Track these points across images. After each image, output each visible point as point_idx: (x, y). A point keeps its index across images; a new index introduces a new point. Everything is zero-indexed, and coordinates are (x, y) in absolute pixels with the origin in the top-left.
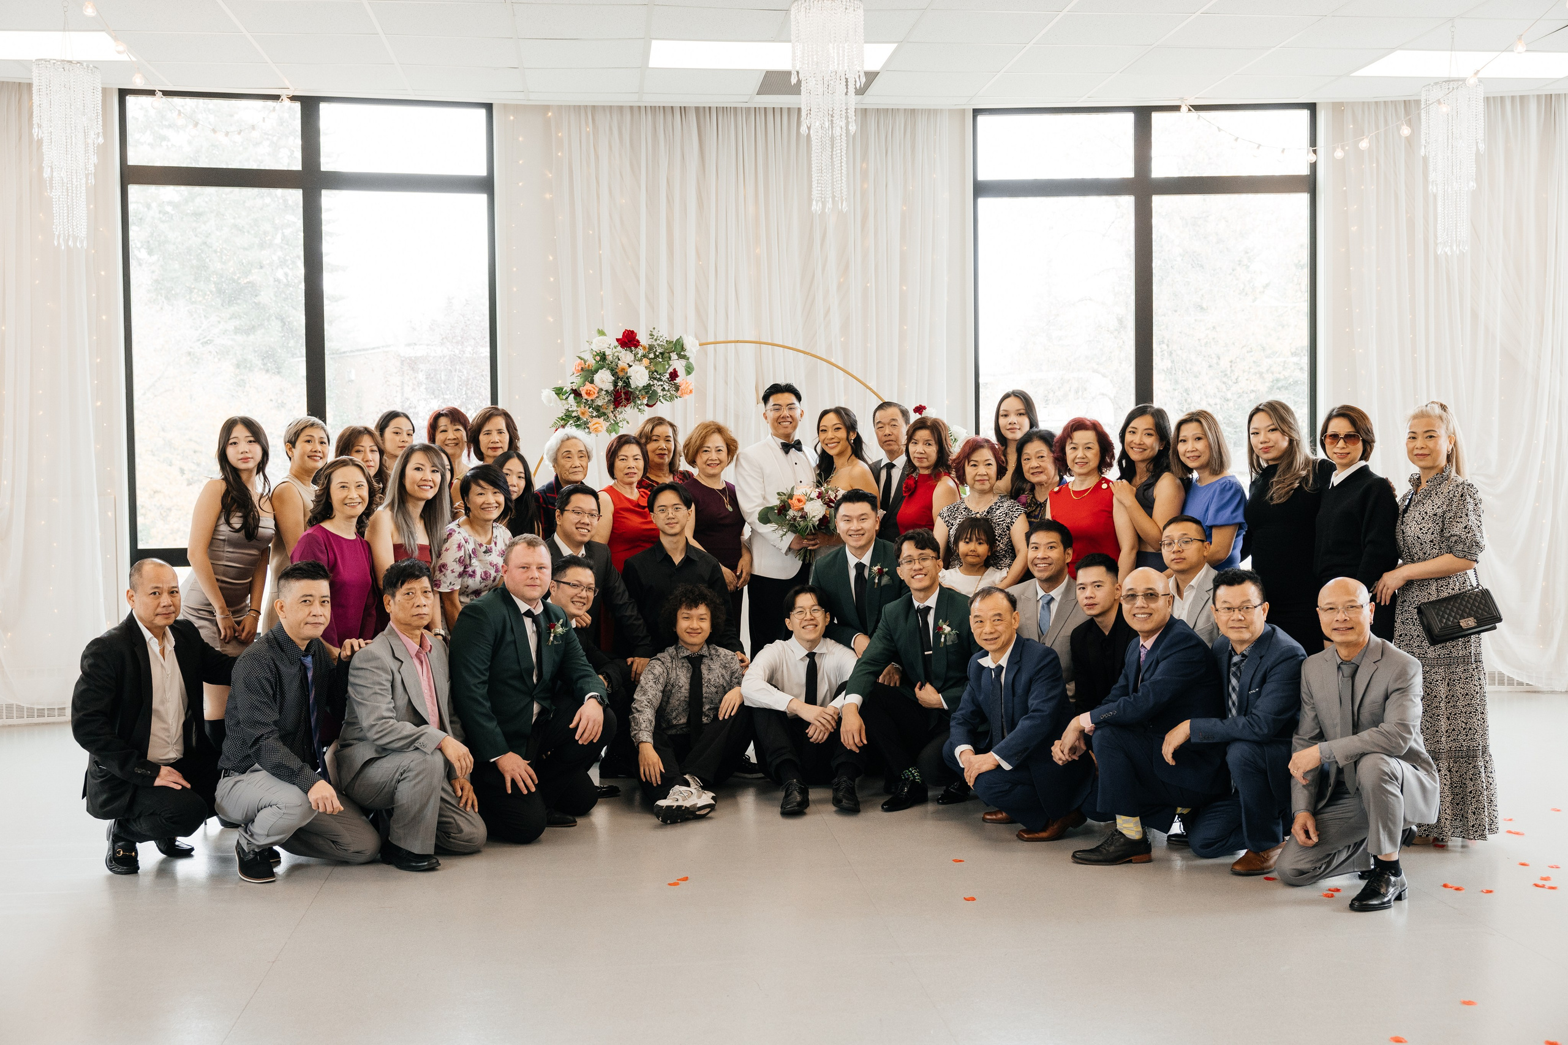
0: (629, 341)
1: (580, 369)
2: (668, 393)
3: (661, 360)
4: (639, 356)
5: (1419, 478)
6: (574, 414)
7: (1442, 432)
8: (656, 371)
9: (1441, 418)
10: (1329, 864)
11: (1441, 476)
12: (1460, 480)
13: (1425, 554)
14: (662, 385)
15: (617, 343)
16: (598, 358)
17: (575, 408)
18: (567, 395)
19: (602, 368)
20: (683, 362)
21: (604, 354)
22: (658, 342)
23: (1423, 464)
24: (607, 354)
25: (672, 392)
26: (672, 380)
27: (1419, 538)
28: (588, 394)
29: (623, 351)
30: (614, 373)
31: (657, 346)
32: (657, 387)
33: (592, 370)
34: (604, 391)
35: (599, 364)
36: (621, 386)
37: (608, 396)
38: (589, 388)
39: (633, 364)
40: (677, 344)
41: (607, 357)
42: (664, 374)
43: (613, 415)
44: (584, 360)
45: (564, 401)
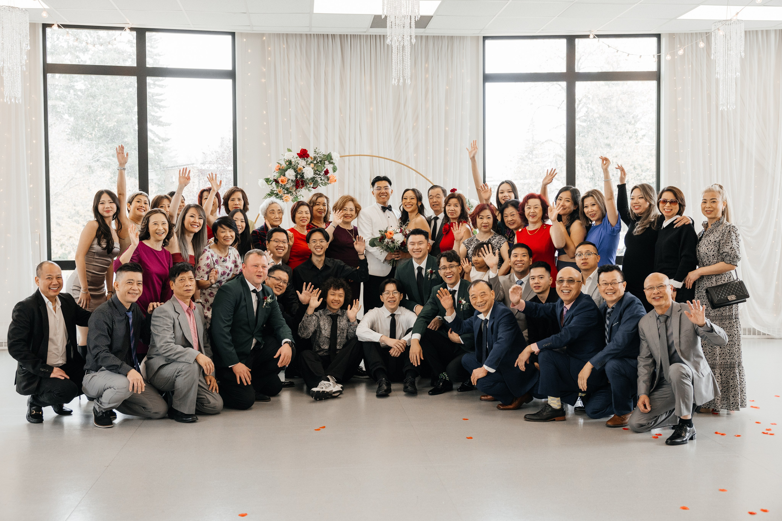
0: (304, 155)
1: (278, 169)
2: (323, 182)
3: (320, 165)
4: (309, 162)
5: (707, 224)
6: (275, 192)
7: (720, 199)
8: (317, 170)
9: (719, 192)
10: (656, 421)
11: (719, 222)
12: (728, 224)
13: (710, 262)
14: (320, 178)
15: (297, 156)
16: (287, 163)
17: (276, 189)
18: (272, 182)
19: (289, 169)
20: (332, 166)
21: (291, 161)
22: (319, 155)
23: (709, 216)
24: (292, 161)
25: (326, 181)
26: (326, 175)
27: (706, 254)
28: (282, 181)
29: (300, 160)
30: (296, 171)
31: (318, 157)
32: (318, 179)
33: (284, 169)
34: (291, 180)
35: (288, 166)
36: (299, 178)
37: (292, 183)
38: (283, 179)
39: (305, 166)
40: (329, 156)
41: (292, 163)
42: (322, 172)
43: (295, 193)
44: (281, 165)
45: (270, 186)
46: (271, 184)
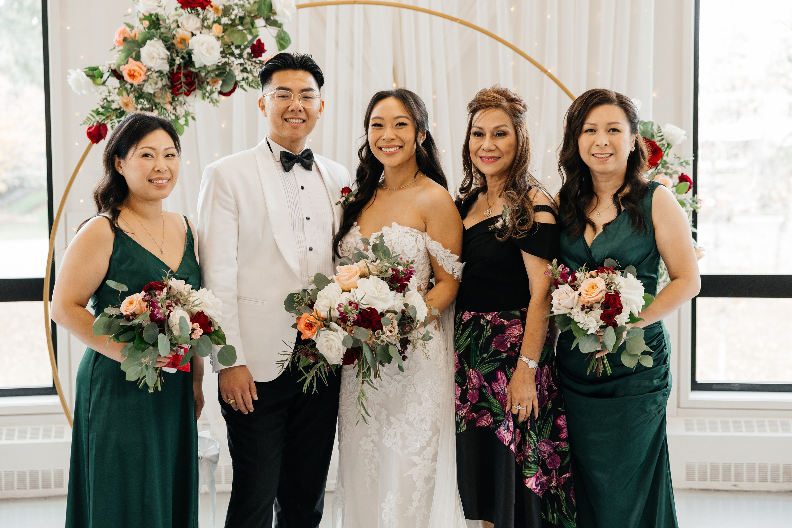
1: (121, 39)
2: (249, 75)
3: (240, 28)
4: (210, 22)
6: (114, 106)
8: (233, 44)
14: (241, 65)
15: (175, 4)
16: (147, 23)
17: (116, 98)
18: (105, 78)
19: (151, 38)
20: (273, 31)
21: (158, 19)
24: (161, 18)
26: (257, 57)
28: (132, 76)
29: (185, 13)
30: (170, 47)
31: (236, 8)
32: (236, 68)
33: (140, 41)
34: (156, 72)
35: (149, 33)
36: (179, 65)
37: (162, 80)
38: (132, 68)
39: (197, 33)
40: (263, 5)
41: (161, 22)
42: (246, 47)
43: (172, 107)
44: (132, 27)
45: (102, 88)
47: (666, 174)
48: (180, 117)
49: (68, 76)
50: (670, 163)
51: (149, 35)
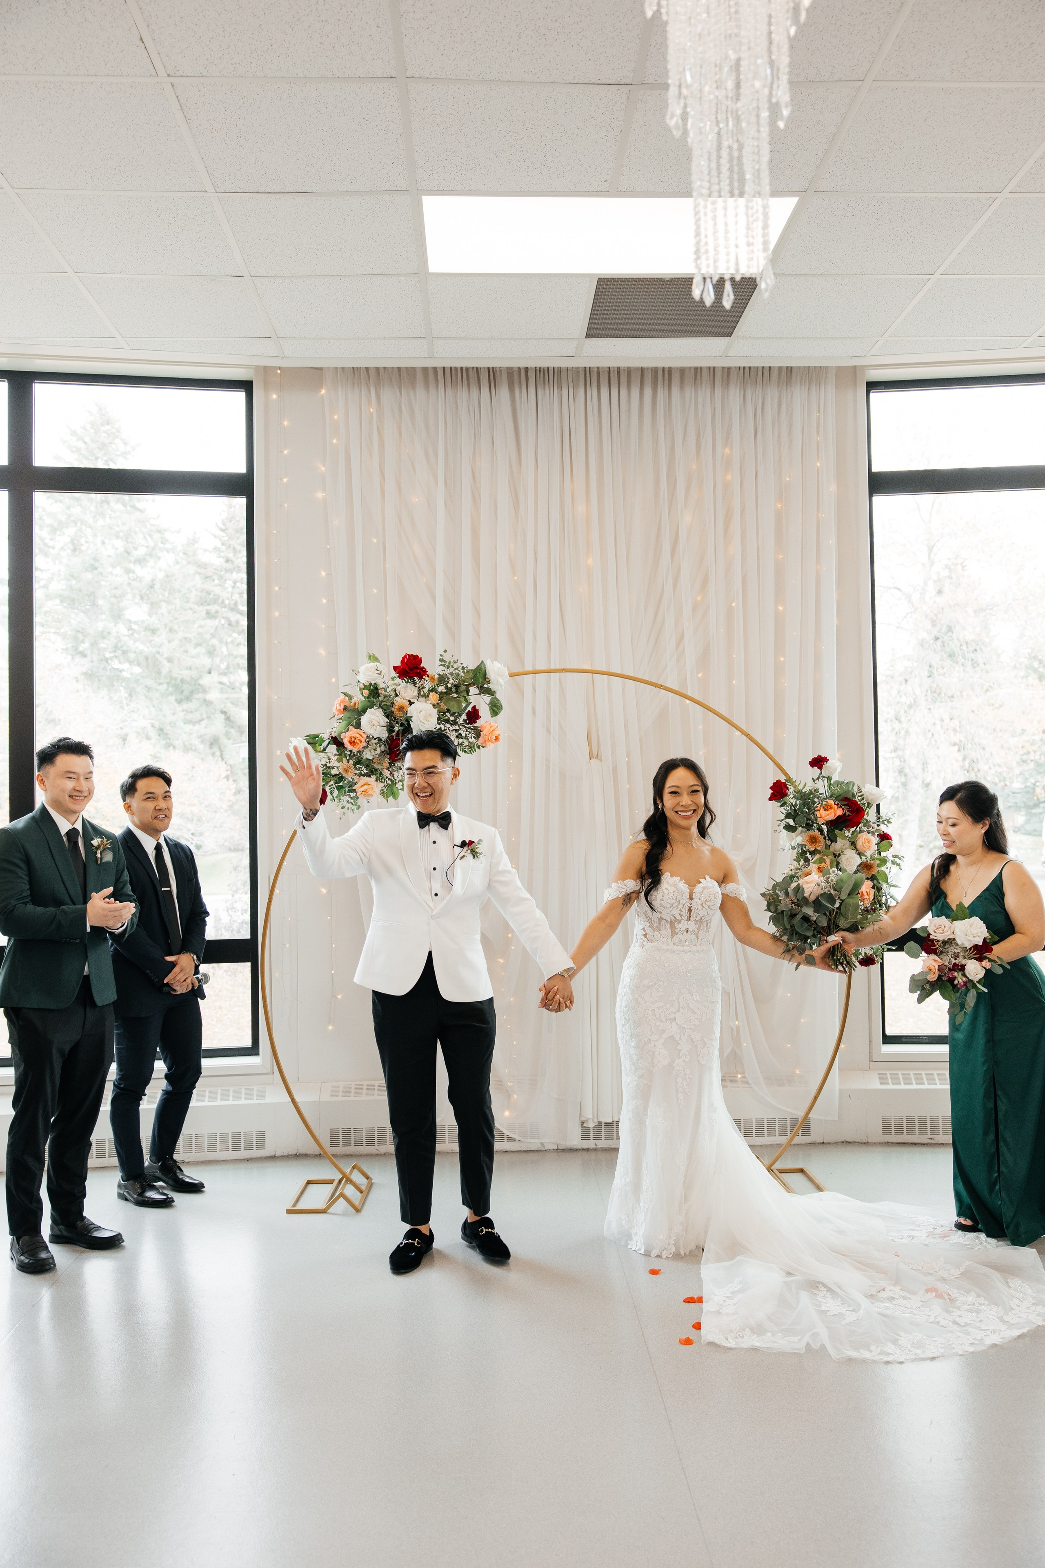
0: (411, 669)
1: (342, 708)
2: (465, 741)
3: (455, 695)
4: (426, 690)
6: (334, 772)
8: (448, 710)
14: (456, 730)
15: (394, 674)
16: (366, 693)
17: (336, 764)
18: (325, 744)
19: (371, 707)
20: (487, 698)
21: (376, 688)
24: (380, 687)
25: (472, 740)
26: (471, 723)
28: (353, 743)
29: (402, 683)
30: (389, 715)
31: (450, 676)
32: (452, 734)
33: (359, 710)
34: (375, 739)
35: (369, 701)
36: (398, 731)
37: (380, 746)
38: (354, 735)
39: (415, 701)
40: (478, 673)
41: (380, 691)
42: (460, 715)
43: (389, 772)
44: (350, 698)
45: (322, 755)
46: (324, 749)
47: (869, 832)
48: (397, 781)
49: (290, 744)
50: (872, 821)
51: (369, 704)
